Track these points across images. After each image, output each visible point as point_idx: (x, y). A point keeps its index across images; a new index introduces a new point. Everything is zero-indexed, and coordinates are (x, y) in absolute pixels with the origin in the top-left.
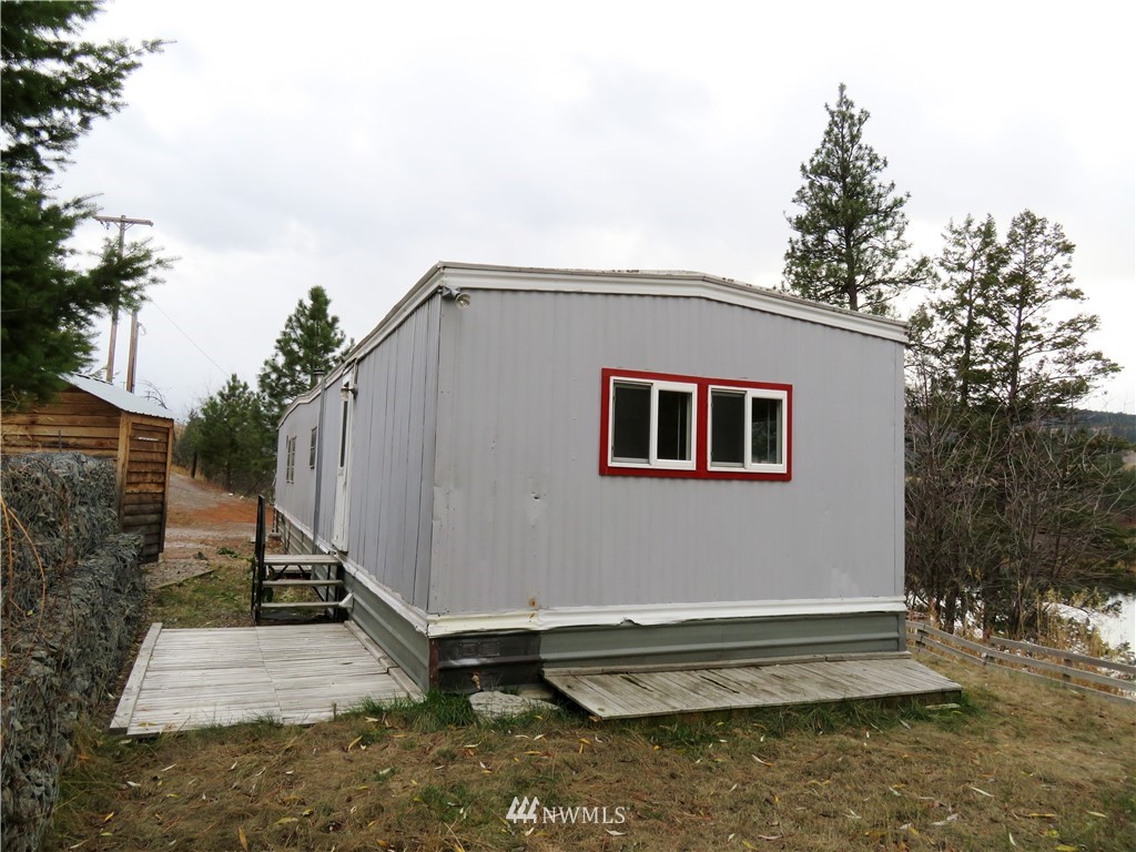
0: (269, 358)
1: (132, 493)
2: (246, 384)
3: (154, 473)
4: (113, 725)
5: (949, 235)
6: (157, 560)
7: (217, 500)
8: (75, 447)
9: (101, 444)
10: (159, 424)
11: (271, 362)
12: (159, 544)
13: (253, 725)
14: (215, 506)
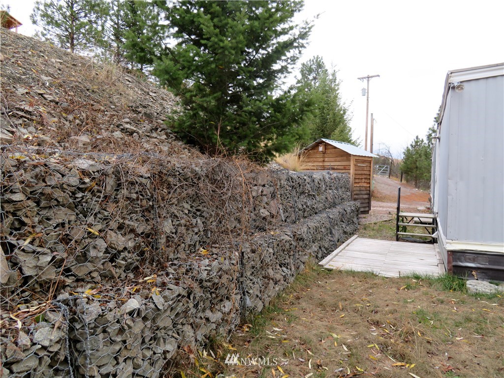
0: (431, 126)
1: (357, 187)
2: (422, 140)
3: (365, 179)
4: (320, 263)
6: (368, 213)
7: (411, 192)
8: (337, 169)
9: (345, 168)
10: (366, 159)
11: (432, 128)
12: (369, 207)
13: (366, 273)
14: (409, 194)
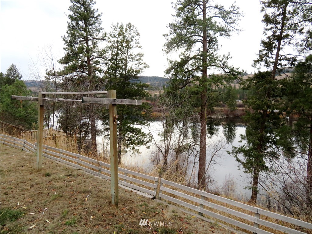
5: (112, 27)
